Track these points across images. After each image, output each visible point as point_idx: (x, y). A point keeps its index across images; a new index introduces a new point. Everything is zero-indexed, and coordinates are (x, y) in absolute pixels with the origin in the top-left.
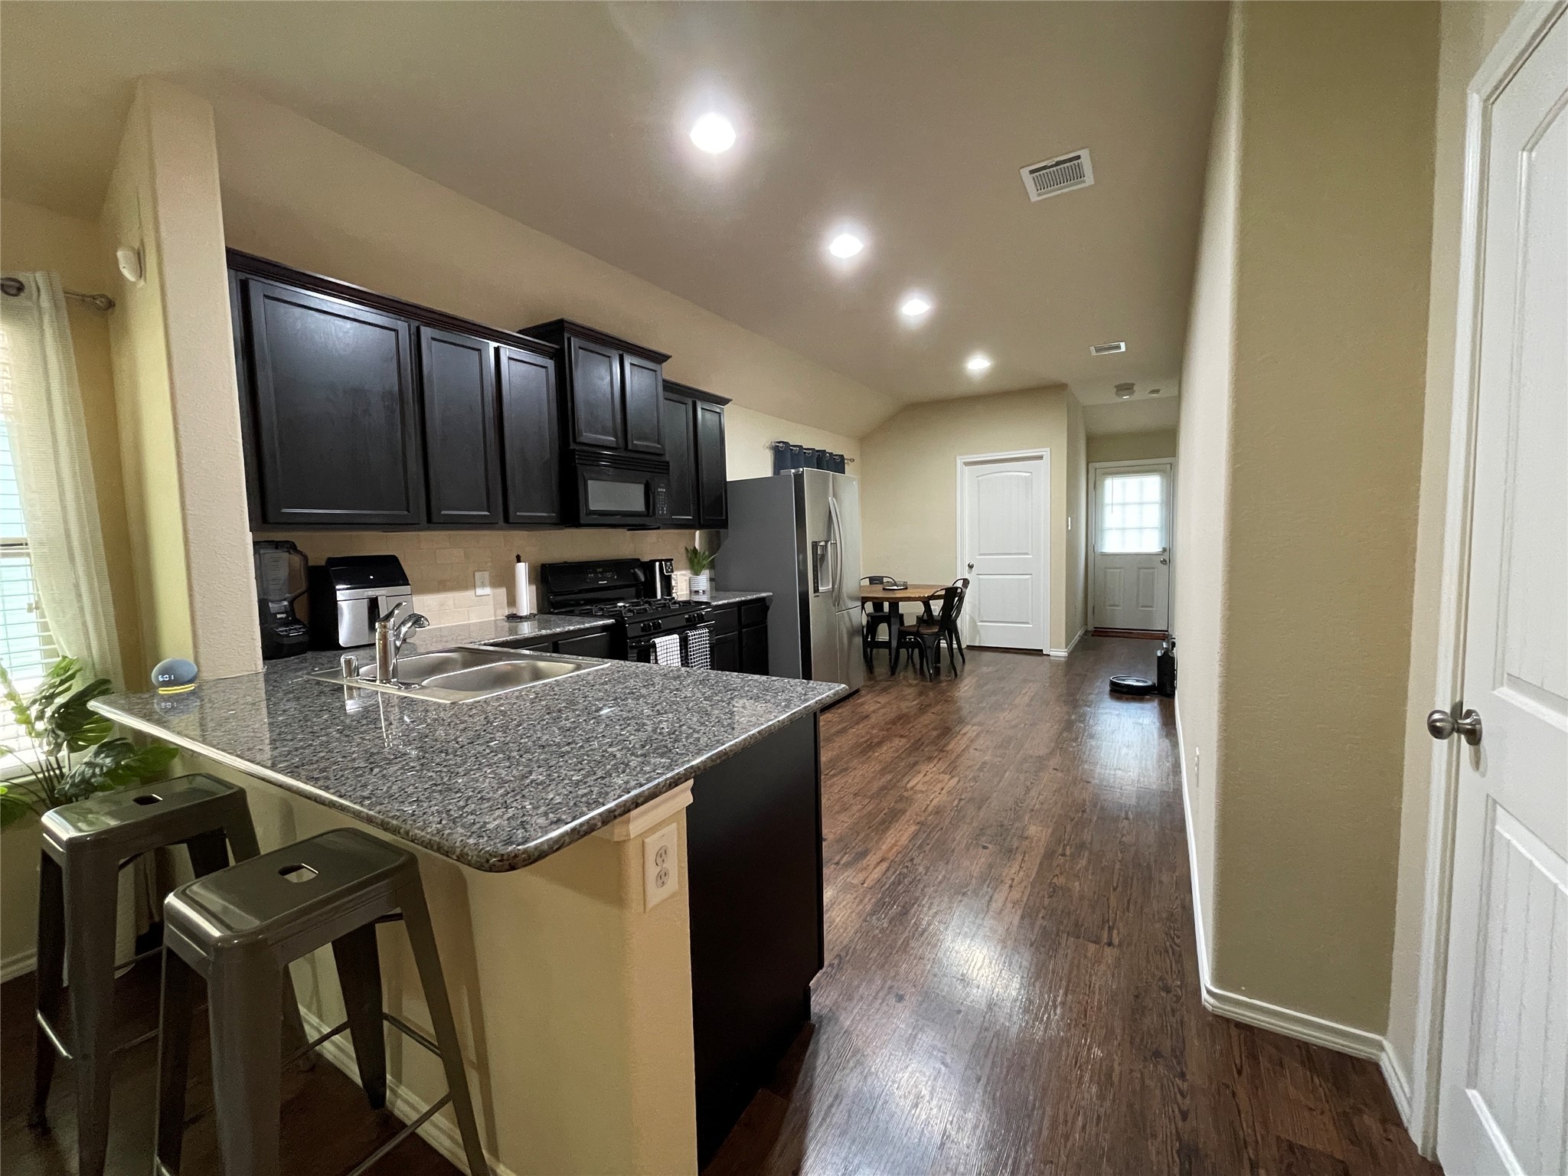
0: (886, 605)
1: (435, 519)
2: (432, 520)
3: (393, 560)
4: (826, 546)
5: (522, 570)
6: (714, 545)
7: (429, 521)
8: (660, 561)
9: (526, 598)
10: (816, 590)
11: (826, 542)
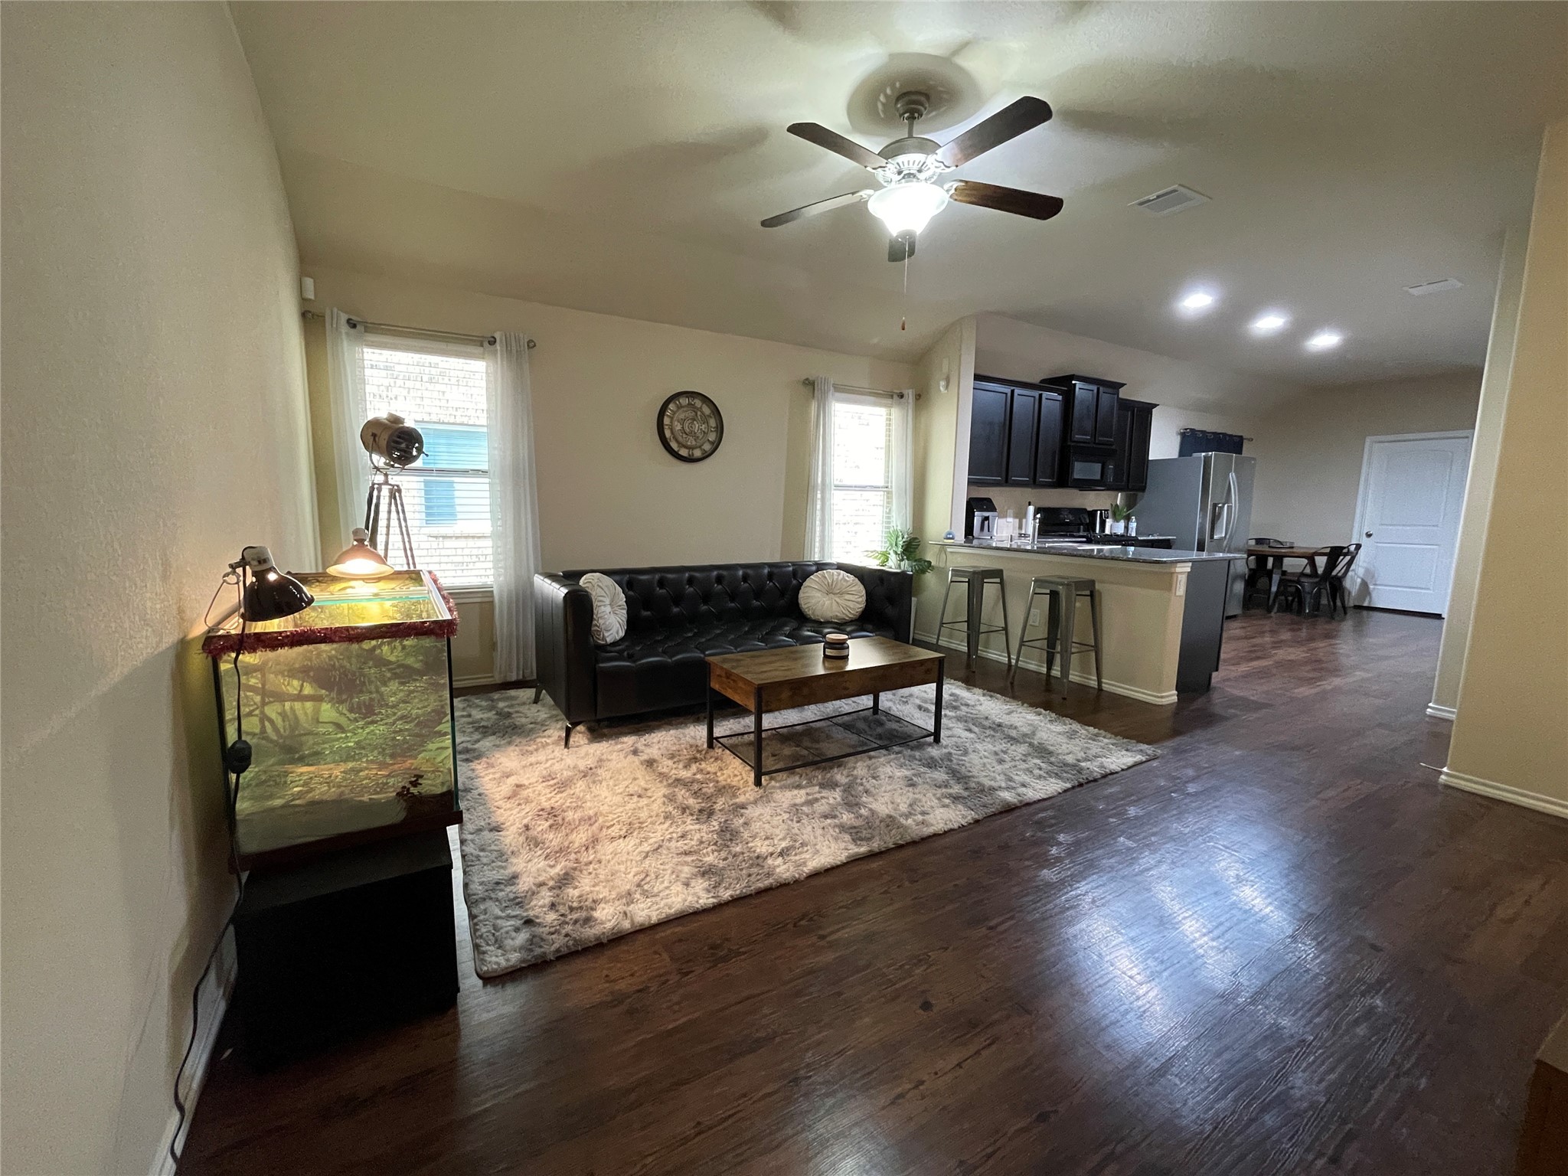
0: (1271, 560)
1: (1009, 481)
2: (1007, 482)
3: (989, 500)
4: (1223, 506)
5: (1031, 509)
6: (1131, 503)
7: (1007, 481)
8: (1101, 511)
9: (1031, 524)
10: (1212, 537)
11: (1224, 505)
